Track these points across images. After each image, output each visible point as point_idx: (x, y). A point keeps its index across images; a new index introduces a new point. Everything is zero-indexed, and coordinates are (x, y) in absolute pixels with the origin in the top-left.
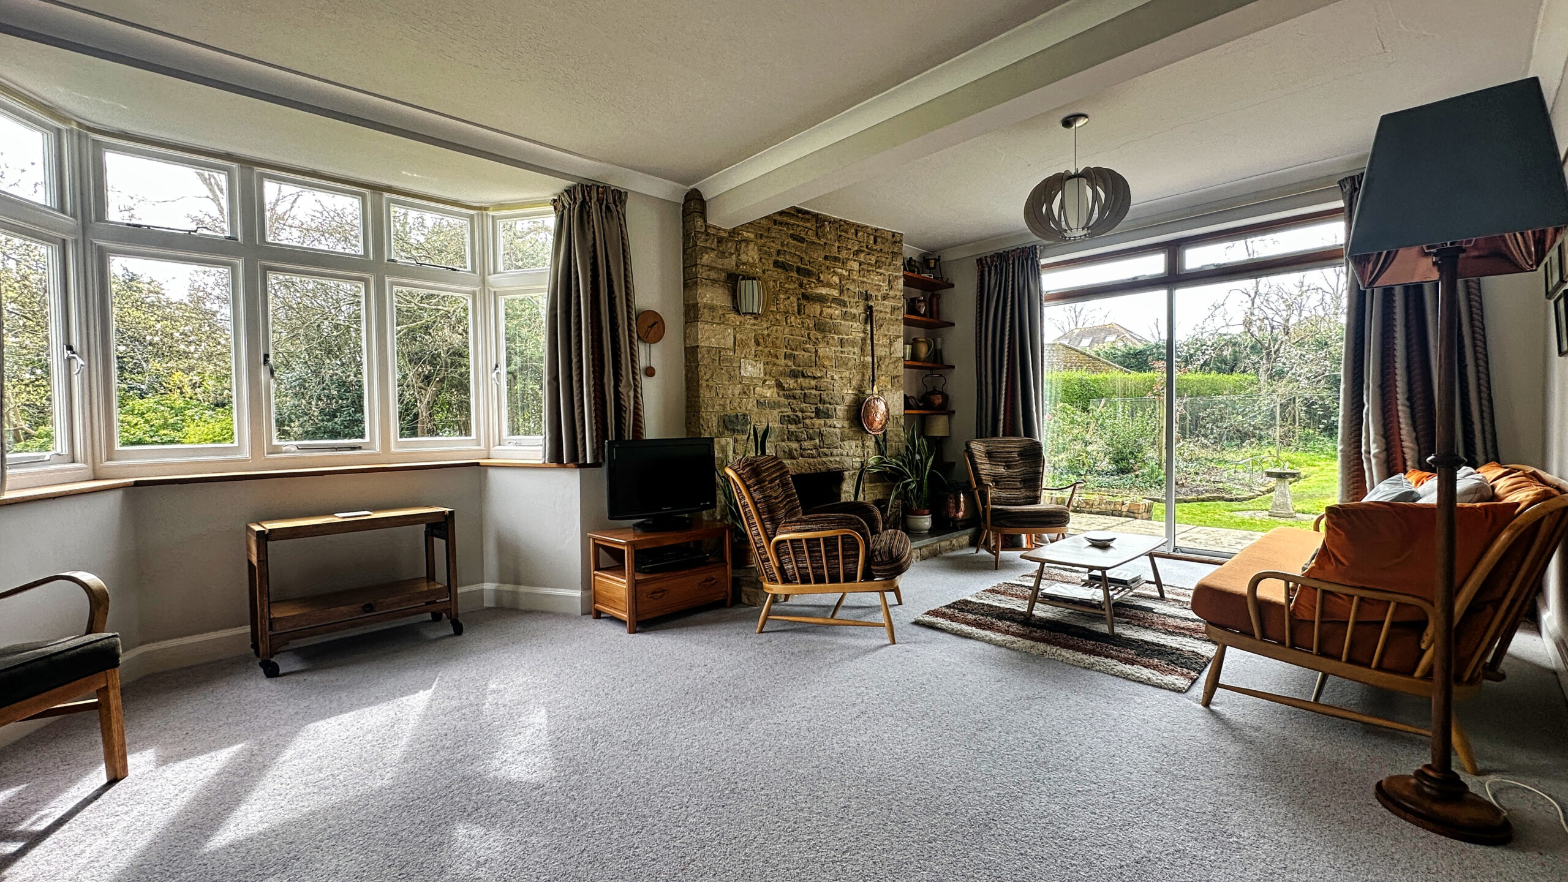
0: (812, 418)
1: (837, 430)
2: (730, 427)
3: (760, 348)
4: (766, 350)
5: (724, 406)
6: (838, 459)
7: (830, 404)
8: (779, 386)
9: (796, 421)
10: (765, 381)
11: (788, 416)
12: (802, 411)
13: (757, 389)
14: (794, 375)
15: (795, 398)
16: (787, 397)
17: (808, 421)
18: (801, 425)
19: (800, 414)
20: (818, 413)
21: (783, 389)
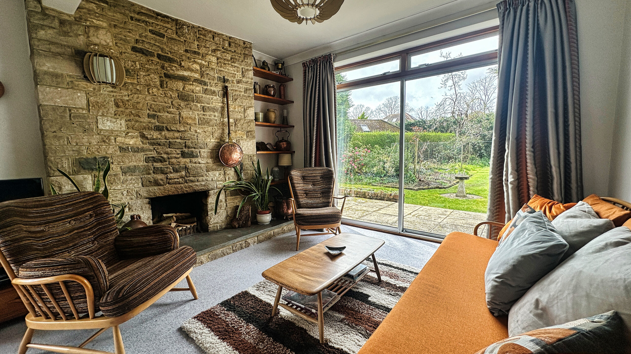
0: (178, 158)
1: (202, 165)
2: (86, 167)
3: (120, 109)
4: (128, 111)
5: (79, 151)
6: (203, 183)
7: (195, 148)
8: (143, 136)
9: (162, 160)
10: (128, 133)
11: (153, 157)
12: (167, 153)
13: (119, 139)
14: (159, 129)
15: (160, 145)
16: (152, 144)
17: (173, 160)
18: (167, 163)
19: (165, 156)
20: (184, 155)
21: (147, 138)
